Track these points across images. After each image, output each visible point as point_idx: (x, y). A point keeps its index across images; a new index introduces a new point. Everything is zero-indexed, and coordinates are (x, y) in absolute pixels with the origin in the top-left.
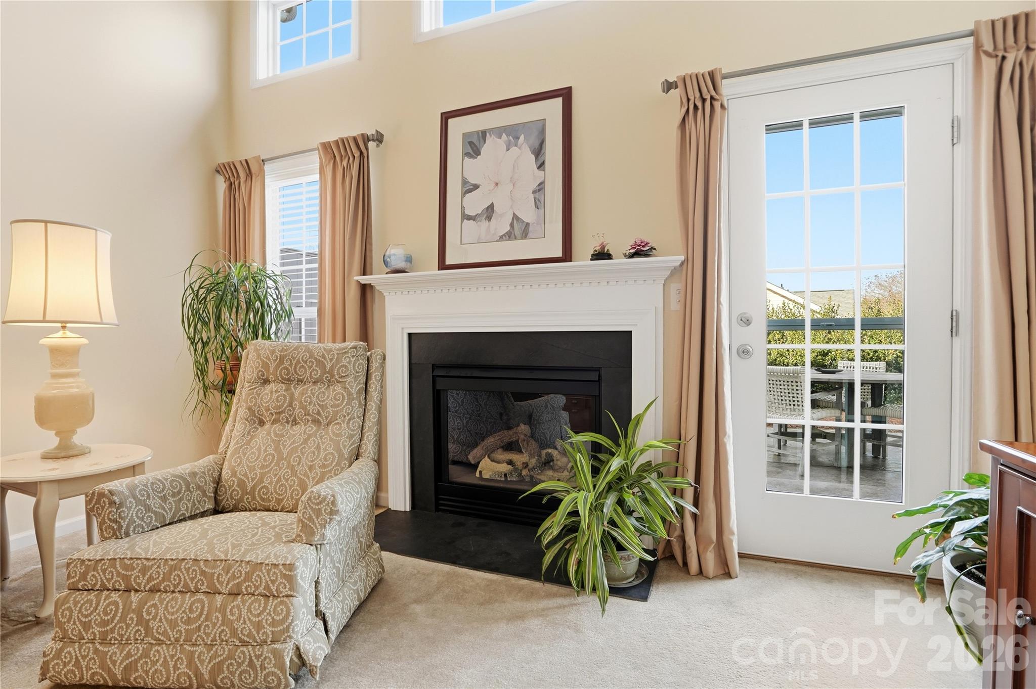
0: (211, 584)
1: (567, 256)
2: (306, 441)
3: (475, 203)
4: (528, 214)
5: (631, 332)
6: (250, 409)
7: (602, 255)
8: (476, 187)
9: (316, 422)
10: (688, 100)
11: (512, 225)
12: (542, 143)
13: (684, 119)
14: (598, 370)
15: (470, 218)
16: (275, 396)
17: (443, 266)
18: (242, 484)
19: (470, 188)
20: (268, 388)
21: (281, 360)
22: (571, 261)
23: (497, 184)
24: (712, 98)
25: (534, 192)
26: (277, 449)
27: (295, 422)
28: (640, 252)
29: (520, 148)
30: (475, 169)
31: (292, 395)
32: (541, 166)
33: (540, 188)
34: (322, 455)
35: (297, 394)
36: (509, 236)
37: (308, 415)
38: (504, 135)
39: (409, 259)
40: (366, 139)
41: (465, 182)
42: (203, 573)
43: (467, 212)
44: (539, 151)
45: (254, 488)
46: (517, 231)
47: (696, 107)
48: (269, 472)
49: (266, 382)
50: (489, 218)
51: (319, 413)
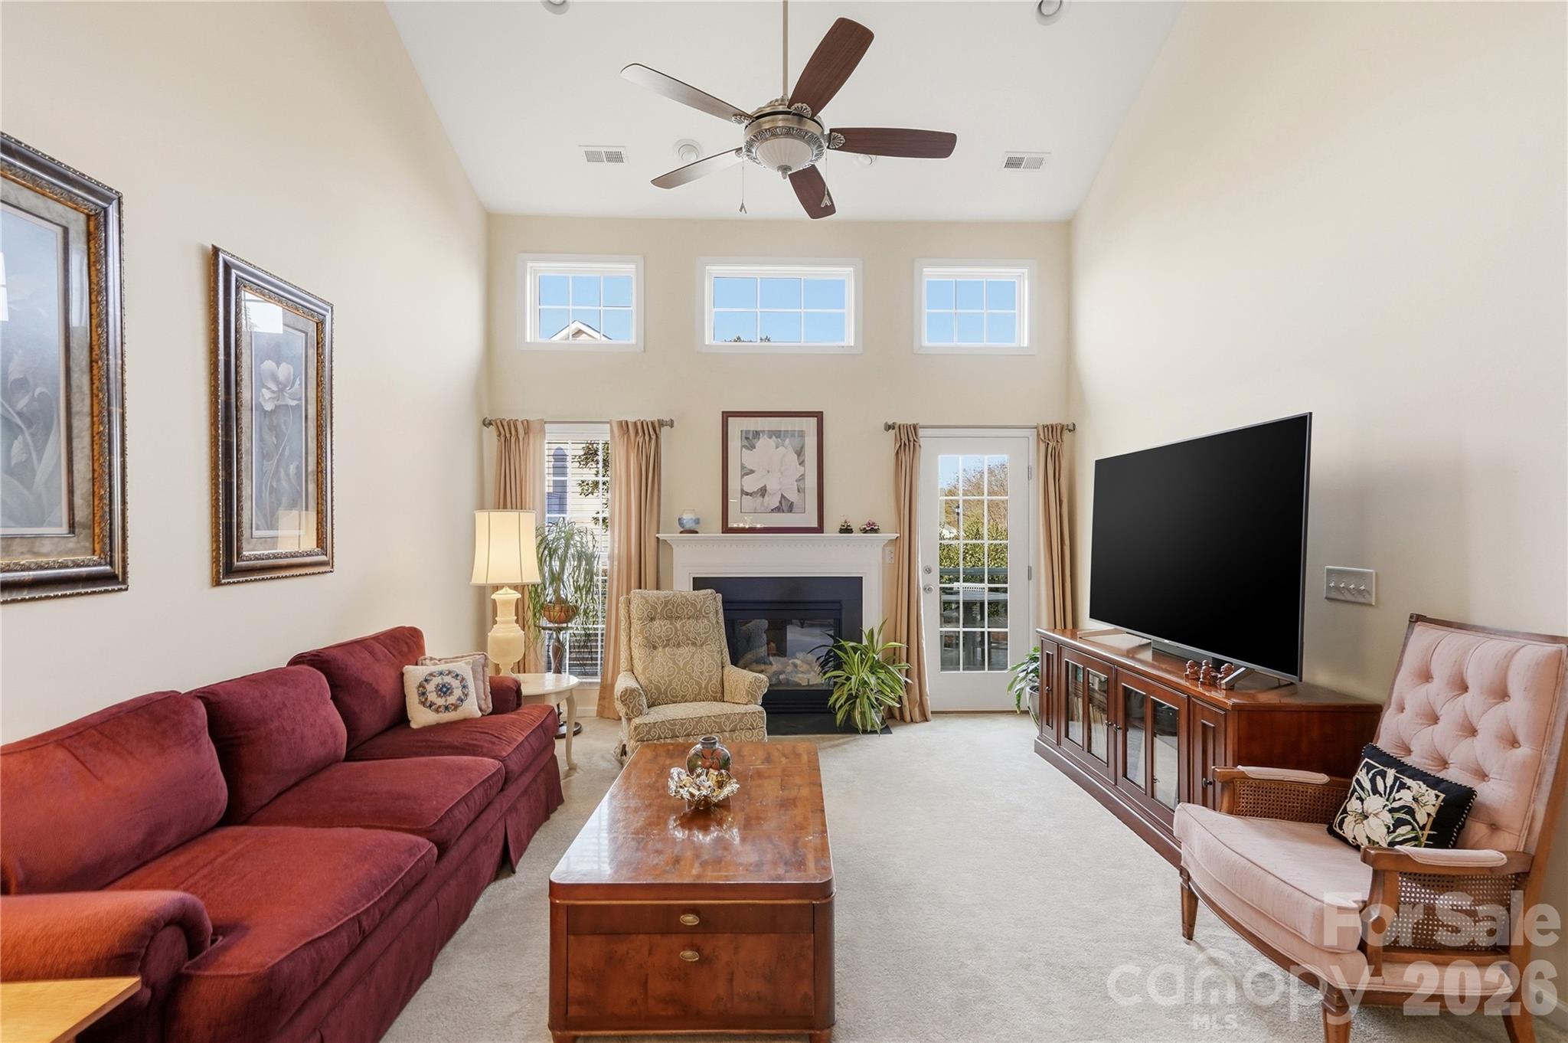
0: (720, 727)
1: (820, 529)
2: (692, 657)
3: (752, 484)
4: (793, 496)
5: (862, 577)
6: (646, 638)
7: (846, 530)
8: (752, 472)
9: (694, 644)
10: (901, 439)
11: (780, 502)
12: (803, 447)
13: (897, 452)
14: (839, 602)
15: (747, 494)
16: (664, 629)
17: (726, 529)
18: (658, 688)
19: (747, 472)
20: (656, 623)
21: (666, 603)
22: (823, 533)
23: (769, 472)
24: (914, 440)
25: (796, 481)
26: (675, 663)
27: (679, 645)
28: (871, 529)
29: (786, 448)
30: (750, 459)
31: (676, 628)
32: (802, 463)
33: (802, 478)
34: (706, 664)
35: (678, 626)
36: (778, 510)
37: (689, 639)
38: (774, 437)
39: (697, 521)
40: (661, 423)
41: (743, 467)
42: (715, 722)
43: (745, 489)
44: (800, 453)
45: (666, 690)
46: (785, 507)
47: (905, 444)
48: (674, 678)
49: (652, 619)
50: (763, 496)
51: (696, 639)
